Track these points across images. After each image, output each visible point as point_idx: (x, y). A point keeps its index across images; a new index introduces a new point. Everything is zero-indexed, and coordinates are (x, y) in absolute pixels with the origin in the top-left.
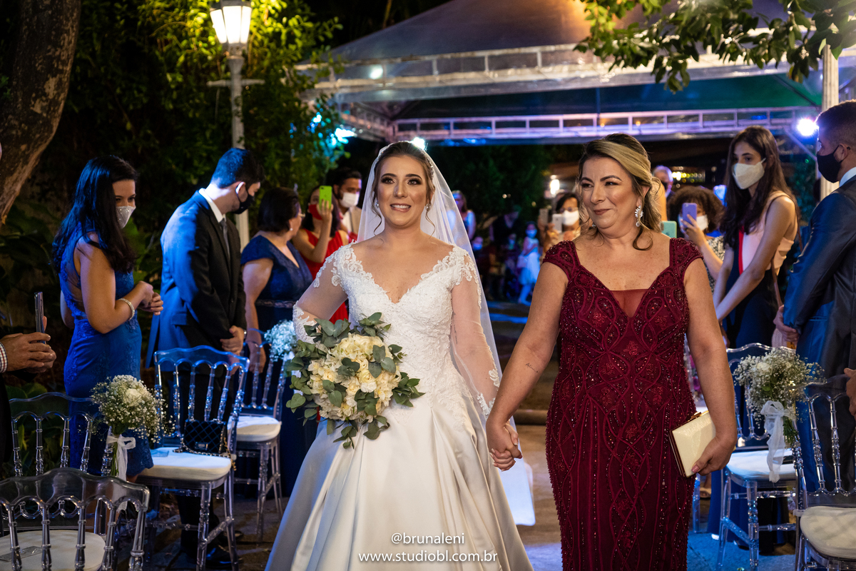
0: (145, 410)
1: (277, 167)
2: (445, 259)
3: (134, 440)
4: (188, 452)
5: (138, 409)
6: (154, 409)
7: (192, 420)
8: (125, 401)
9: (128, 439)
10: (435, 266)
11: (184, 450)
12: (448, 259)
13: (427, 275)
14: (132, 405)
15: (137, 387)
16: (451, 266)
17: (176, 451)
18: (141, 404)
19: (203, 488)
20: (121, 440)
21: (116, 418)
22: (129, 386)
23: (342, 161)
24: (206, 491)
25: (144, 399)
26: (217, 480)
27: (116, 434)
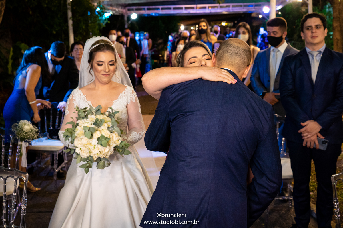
0: (31, 133)
1: (84, 27)
2: (123, 93)
3: (28, 143)
4: (50, 139)
5: (29, 133)
6: (34, 133)
7: (51, 128)
8: (24, 130)
9: (26, 143)
10: (119, 96)
11: (49, 139)
12: (125, 92)
13: (116, 101)
14: (26, 131)
15: (28, 125)
16: (126, 95)
17: (46, 139)
18: (29, 131)
19: (55, 153)
20: (23, 143)
21: (21, 137)
22: (25, 125)
23: (107, 24)
24: (56, 155)
25: (31, 129)
26: (60, 150)
27: (21, 141)
